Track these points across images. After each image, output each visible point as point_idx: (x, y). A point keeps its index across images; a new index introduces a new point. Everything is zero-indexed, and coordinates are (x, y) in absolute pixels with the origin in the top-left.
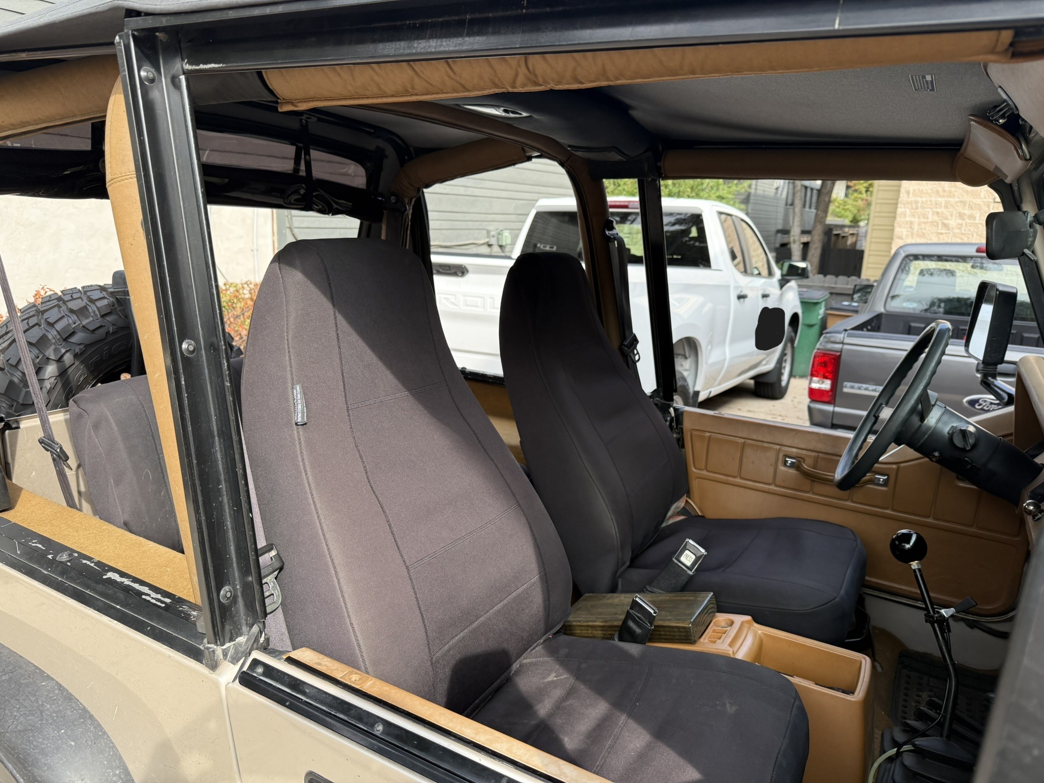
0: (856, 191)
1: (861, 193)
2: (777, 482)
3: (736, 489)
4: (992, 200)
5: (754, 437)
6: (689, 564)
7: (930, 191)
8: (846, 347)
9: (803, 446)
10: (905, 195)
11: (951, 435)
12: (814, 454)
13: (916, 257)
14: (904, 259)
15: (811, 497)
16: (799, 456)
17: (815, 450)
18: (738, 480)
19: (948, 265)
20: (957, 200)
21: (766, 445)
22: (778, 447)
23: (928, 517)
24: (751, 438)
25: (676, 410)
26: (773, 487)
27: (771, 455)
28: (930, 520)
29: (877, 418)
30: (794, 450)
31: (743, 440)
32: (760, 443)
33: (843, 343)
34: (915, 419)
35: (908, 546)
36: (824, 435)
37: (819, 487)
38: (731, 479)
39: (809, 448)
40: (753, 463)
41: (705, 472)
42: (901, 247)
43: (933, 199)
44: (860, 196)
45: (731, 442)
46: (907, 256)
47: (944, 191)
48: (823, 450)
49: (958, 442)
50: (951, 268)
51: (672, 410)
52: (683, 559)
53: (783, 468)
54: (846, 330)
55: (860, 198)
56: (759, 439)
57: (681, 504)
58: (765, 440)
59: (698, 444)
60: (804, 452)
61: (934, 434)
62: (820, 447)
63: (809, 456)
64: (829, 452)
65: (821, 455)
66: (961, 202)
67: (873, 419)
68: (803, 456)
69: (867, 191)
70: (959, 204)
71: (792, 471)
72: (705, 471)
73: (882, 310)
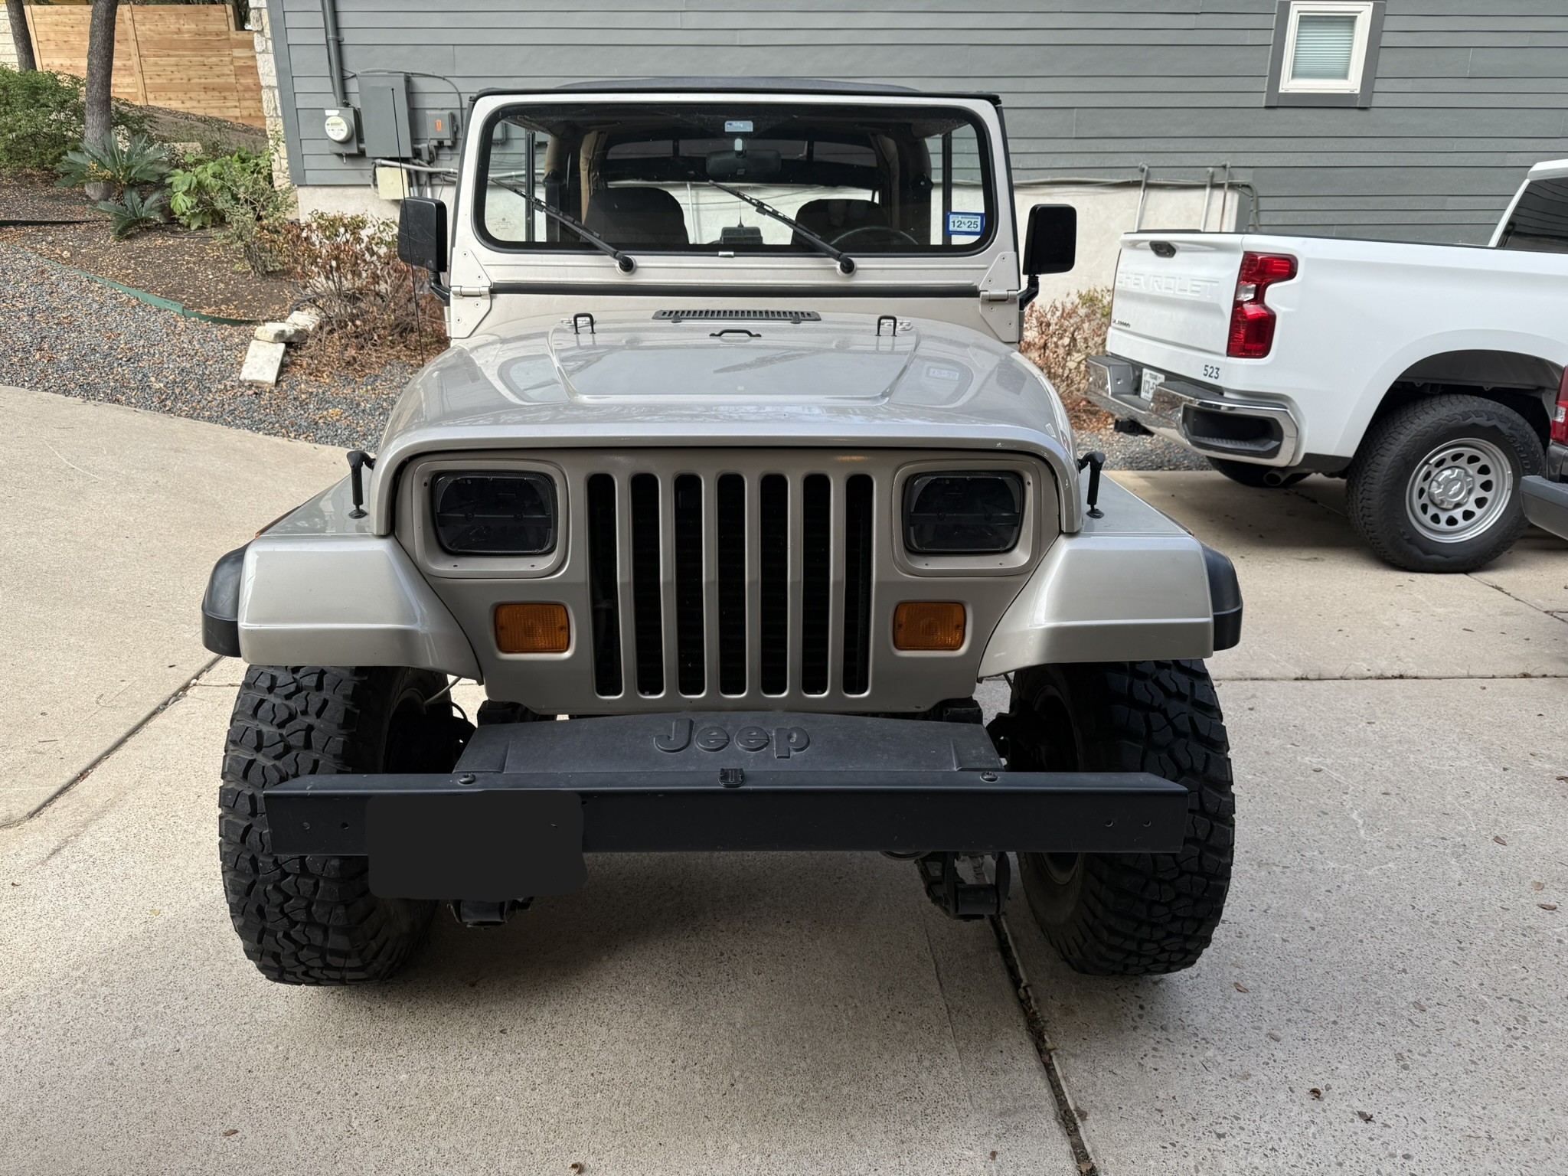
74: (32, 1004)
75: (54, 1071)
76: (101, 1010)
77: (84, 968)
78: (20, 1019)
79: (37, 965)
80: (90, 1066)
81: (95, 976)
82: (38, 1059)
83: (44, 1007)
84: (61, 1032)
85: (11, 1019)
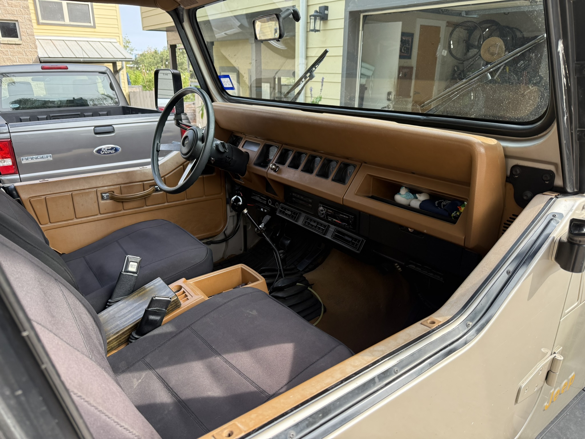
2: (101, 212)
3: (76, 226)
5: (78, 188)
6: (134, 270)
8: (12, 134)
9: (111, 184)
11: (216, 147)
12: (118, 186)
15: (123, 213)
16: (110, 190)
17: (118, 183)
18: (75, 220)
21: (87, 191)
22: (95, 189)
23: (184, 200)
24: (76, 189)
26: (99, 216)
27: (93, 196)
28: (186, 200)
31: (70, 193)
32: (82, 191)
33: (10, 132)
35: (241, 203)
36: (119, 173)
37: (127, 205)
38: (70, 221)
39: (114, 184)
40: (82, 205)
41: (50, 225)
45: (63, 197)
48: (123, 182)
52: (130, 269)
53: (102, 202)
56: (81, 188)
58: (85, 188)
59: (37, 207)
60: (112, 187)
62: (120, 181)
63: (116, 189)
64: (126, 182)
65: (122, 186)
68: (112, 190)
71: (109, 201)
72: (49, 223)
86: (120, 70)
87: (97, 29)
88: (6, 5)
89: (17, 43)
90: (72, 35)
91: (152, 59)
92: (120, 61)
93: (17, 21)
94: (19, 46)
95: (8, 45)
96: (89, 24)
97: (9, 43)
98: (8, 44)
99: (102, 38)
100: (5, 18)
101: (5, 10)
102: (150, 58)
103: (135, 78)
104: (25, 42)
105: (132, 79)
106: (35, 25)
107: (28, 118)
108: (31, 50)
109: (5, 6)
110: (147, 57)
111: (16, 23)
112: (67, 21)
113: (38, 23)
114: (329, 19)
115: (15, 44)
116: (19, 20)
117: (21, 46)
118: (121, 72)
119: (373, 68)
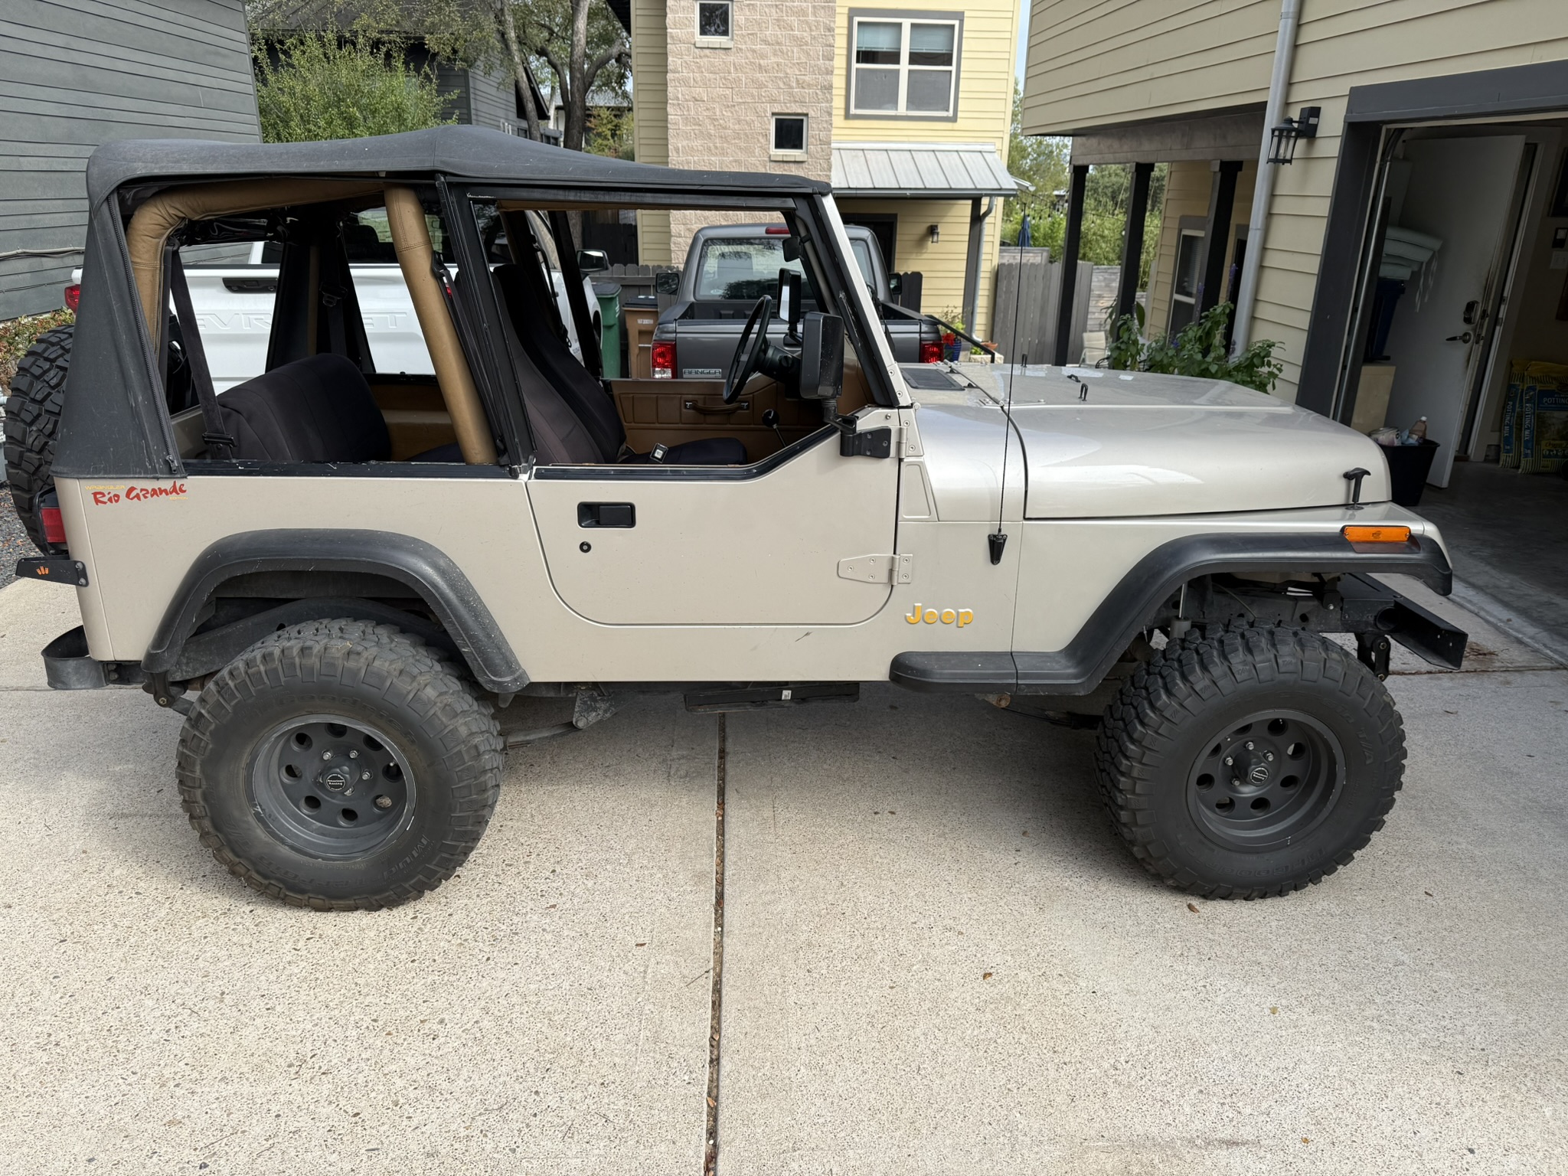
0: (599, 135)
1: (605, 138)
2: (682, 422)
3: (657, 431)
4: (767, 159)
5: (663, 392)
6: (659, 457)
7: (700, 148)
8: (679, 335)
9: (694, 393)
10: (675, 154)
11: (780, 360)
12: (703, 397)
13: (711, 241)
14: (704, 245)
15: (706, 427)
16: (694, 399)
17: (703, 393)
18: (657, 425)
19: (743, 248)
20: (731, 158)
21: (671, 396)
22: (679, 396)
24: (661, 393)
25: (603, 382)
26: (680, 425)
27: (676, 402)
29: (738, 362)
30: (690, 396)
31: (655, 396)
32: (668, 396)
33: (676, 332)
34: (762, 354)
36: (706, 382)
37: (710, 418)
38: (652, 425)
39: (699, 393)
40: (665, 410)
41: (633, 424)
42: (699, 231)
43: (706, 158)
44: (605, 142)
45: (648, 398)
46: (706, 241)
47: (716, 148)
48: (706, 393)
49: (784, 364)
50: (746, 251)
51: (600, 382)
52: (656, 455)
53: (684, 410)
54: (676, 320)
55: (606, 146)
56: (667, 392)
57: (624, 447)
58: (671, 393)
60: (697, 396)
61: (772, 361)
62: (705, 391)
63: (700, 399)
64: (712, 393)
66: (736, 161)
67: (736, 363)
68: (696, 399)
69: (613, 135)
70: (734, 164)
71: (691, 411)
73: (692, 299)
74: (1424, 1035)
75: (1462, 990)
76: (1396, 992)
77: (1368, 1023)
78: (1442, 1034)
79: (1388, 1056)
80: (1444, 974)
81: (1370, 1011)
82: (1461, 1004)
83: (1419, 1026)
84: (1432, 1004)
85: (1447, 1040)
86: (986, 214)
87: (960, 124)
88: (794, 85)
89: (797, 160)
90: (906, 139)
91: (1121, 177)
92: (986, 195)
93: (806, 115)
94: (800, 165)
95: (782, 165)
96: (943, 114)
97: (785, 159)
98: (783, 162)
99: (967, 144)
100: (789, 111)
101: (791, 94)
102: (1116, 175)
103: (1050, 229)
104: (812, 158)
105: (1042, 230)
106: (838, 119)
107: (732, 312)
108: (819, 173)
109: (791, 87)
110: (1107, 173)
111: (805, 118)
112: (902, 108)
113: (848, 116)
114: (1318, 135)
115: (795, 162)
116: (811, 113)
117: (804, 165)
118: (987, 220)
119: (1436, 244)
